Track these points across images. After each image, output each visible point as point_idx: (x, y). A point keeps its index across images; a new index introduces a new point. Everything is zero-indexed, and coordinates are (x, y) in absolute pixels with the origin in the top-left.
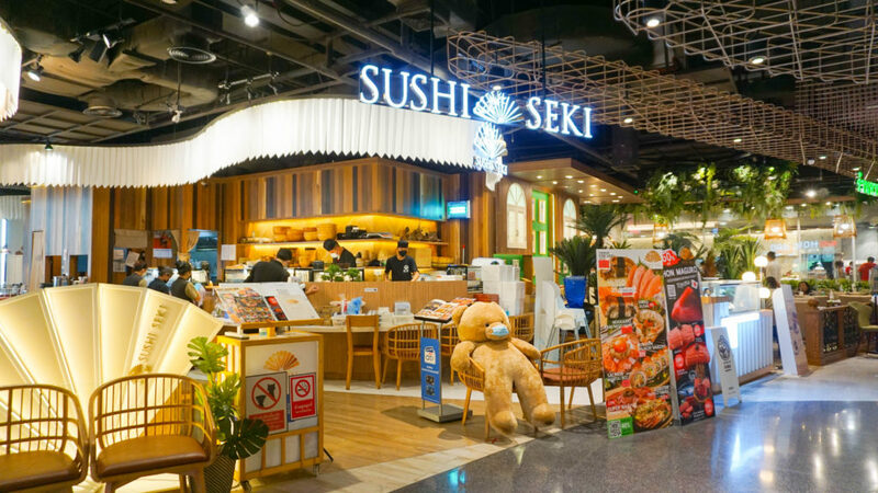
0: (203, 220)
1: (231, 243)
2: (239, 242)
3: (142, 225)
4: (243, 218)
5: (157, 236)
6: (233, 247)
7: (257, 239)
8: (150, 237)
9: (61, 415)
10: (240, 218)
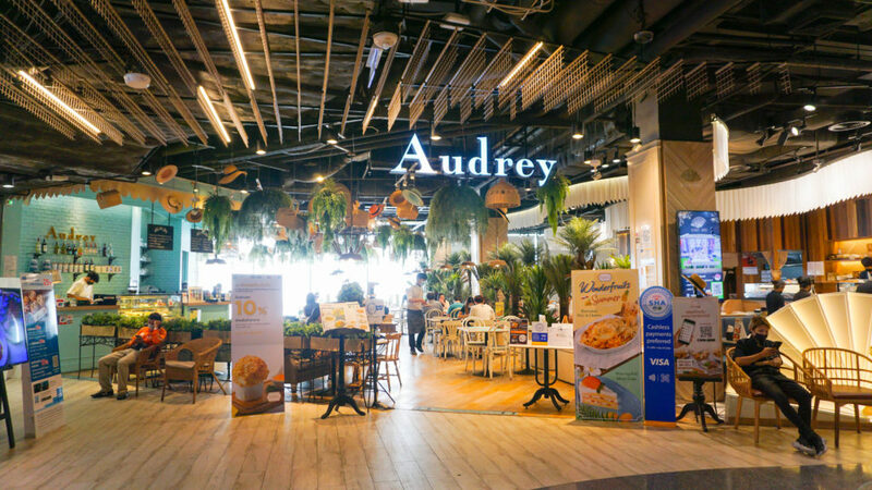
0: (790, 241)
1: (819, 260)
2: (827, 258)
3: (733, 249)
4: (830, 237)
5: (745, 257)
6: (821, 264)
7: (845, 256)
8: (740, 258)
9: (855, 367)
10: (826, 238)
